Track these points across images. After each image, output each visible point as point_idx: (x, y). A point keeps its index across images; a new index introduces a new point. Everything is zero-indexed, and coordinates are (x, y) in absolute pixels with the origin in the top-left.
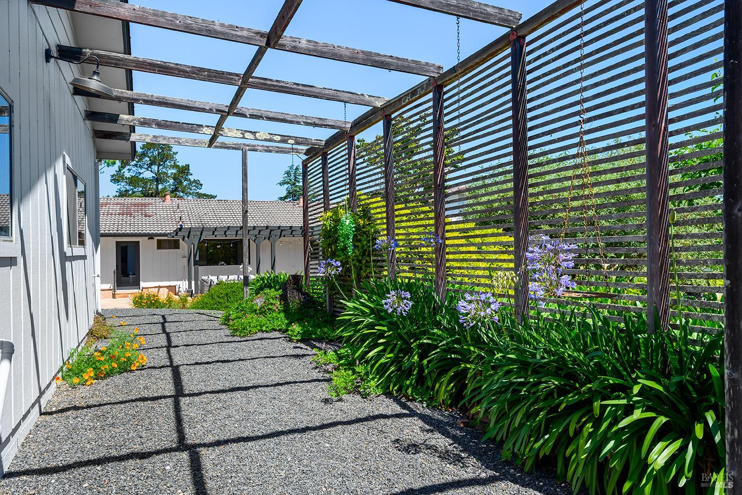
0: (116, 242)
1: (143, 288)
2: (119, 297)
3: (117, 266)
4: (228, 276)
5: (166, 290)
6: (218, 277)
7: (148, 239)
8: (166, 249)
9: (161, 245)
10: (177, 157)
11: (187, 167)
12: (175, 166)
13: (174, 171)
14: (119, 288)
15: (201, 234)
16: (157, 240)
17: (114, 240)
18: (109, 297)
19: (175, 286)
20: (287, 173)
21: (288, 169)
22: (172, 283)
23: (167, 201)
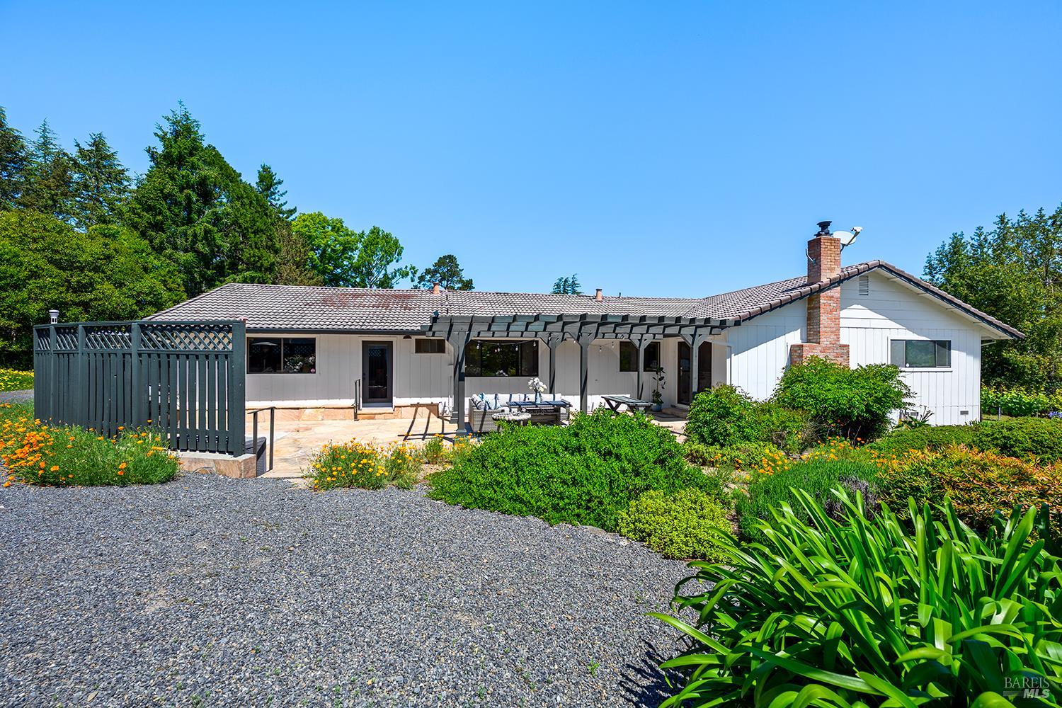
0: (363, 341)
1: (395, 407)
2: (363, 419)
3: (363, 374)
4: (511, 395)
5: (425, 411)
6: (496, 395)
7: (404, 338)
8: (428, 352)
9: (421, 347)
10: (463, 273)
11: (470, 282)
12: (461, 281)
13: (460, 285)
14: (366, 404)
15: (470, 330)
16: (416, 339)
17: (359, 339)
18: (350, 419)
19: (437, 405)
20: (557, 285)
21: (558, 281)
22: (435, 400)
23: (435, 292)
